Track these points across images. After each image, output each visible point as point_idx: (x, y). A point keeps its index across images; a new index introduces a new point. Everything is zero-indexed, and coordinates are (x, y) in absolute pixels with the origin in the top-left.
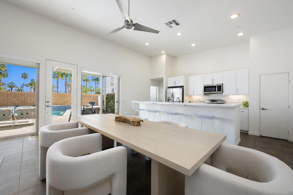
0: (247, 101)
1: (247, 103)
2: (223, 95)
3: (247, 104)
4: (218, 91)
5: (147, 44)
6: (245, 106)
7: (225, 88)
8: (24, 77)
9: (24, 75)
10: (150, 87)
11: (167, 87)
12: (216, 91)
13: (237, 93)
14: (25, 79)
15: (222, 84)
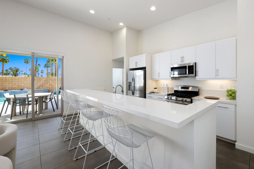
0: (233, 89)
1: (233, 93)
2: (197, 79)
3: (233, 95)
4: (189, 73)
5: (92, 12)
6: (230, 97)
7: (200, 69)
8: (26, 62)
9: (26, 60)
10: (112, 69)
11: (129, 69)
12: (186, 74)
13: (217, 77)
14: (27, 64)
15: (195, 63)
